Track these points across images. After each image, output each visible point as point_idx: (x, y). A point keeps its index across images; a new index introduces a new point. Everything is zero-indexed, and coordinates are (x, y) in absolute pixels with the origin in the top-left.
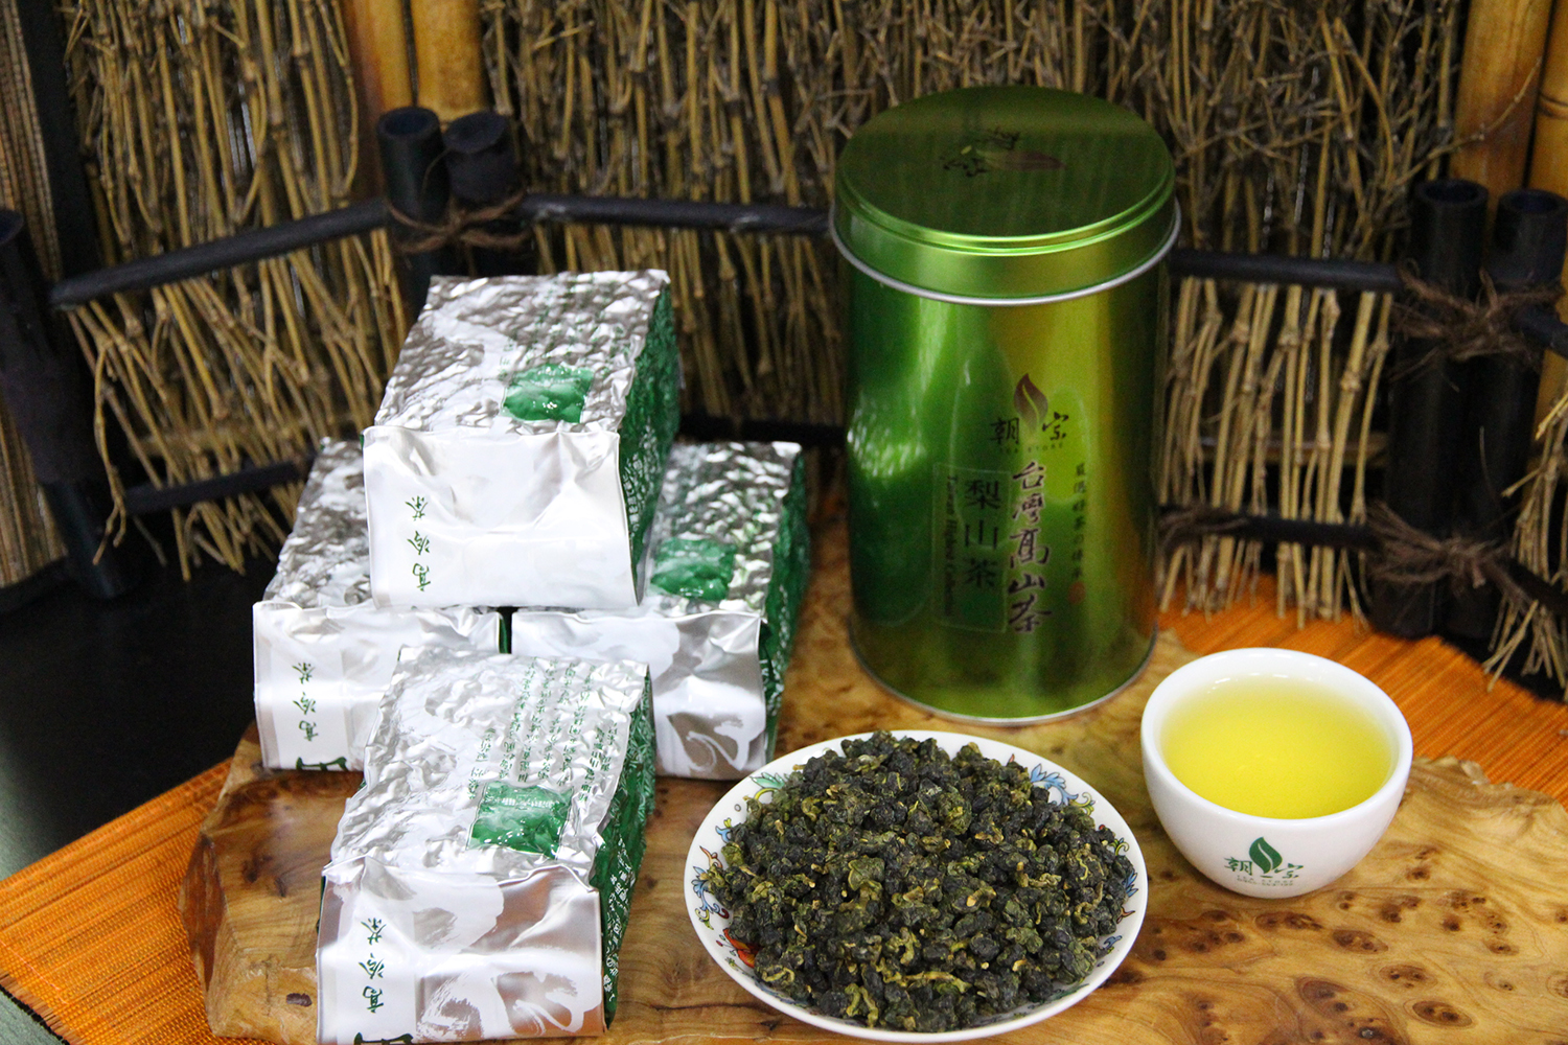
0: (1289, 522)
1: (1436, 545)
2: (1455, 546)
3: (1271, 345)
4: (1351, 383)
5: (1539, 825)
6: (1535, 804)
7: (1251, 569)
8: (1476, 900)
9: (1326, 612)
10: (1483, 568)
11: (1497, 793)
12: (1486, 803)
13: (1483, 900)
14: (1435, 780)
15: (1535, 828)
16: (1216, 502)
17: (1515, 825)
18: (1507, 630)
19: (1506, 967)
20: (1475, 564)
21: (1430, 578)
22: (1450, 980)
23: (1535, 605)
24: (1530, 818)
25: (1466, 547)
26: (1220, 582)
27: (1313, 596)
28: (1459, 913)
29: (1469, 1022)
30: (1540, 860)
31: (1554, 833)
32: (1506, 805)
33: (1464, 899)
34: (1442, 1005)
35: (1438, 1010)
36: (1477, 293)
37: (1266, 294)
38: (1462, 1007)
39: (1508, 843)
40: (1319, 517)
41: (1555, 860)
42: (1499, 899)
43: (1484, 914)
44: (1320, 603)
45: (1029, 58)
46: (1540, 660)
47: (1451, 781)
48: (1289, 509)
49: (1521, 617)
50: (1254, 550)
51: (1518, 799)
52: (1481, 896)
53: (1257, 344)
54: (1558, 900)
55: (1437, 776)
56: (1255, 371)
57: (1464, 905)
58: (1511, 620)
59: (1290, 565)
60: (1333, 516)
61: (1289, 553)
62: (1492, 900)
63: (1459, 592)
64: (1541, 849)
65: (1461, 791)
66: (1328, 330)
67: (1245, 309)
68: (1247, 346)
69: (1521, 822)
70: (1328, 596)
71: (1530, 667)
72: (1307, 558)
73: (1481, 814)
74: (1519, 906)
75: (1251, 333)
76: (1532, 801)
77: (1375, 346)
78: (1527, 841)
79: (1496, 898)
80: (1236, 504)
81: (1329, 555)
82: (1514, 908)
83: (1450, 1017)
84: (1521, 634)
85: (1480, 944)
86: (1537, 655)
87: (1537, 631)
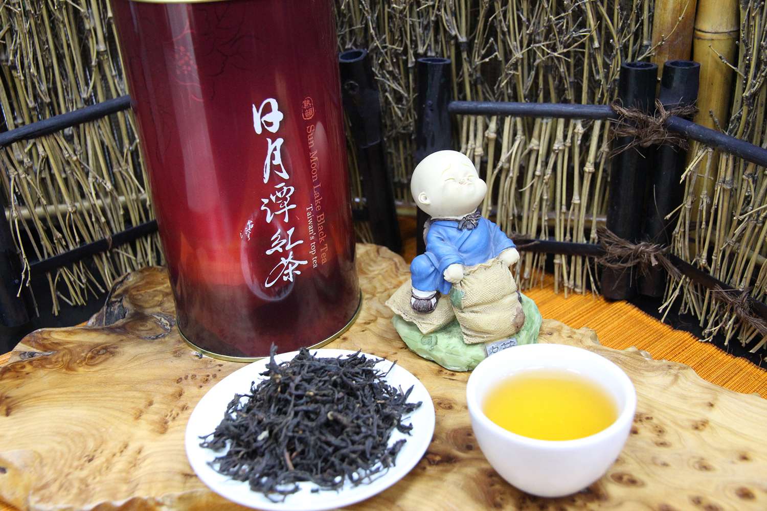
0: (560, 244)
1: (633, 247)
2: (641, 246)
3: (549, 150)
4: (589, 168)
5: (682, 381)
6: (679, 369)
7: (541, 268)
8: (648, 418)
9: (578, 290)
10: (656, 257)
11: (659, 364)
12: (653, 369)
13: (652, 418)
14: (625, 358)
15: (679, 382)
16: (524, 233)
17: (668, 379)
18: (670, 292)
19: (664, 454)
20: (652, 255)
21: (630, 264)
22: (632, 461)
23: (684, 276)
24: (676, 376)
25: (647, 247)
26: (526, 275)
27: (572, 282)
28: (638, 425)
29: (643, 484)
30: (683, 398)
31: (690, 384)
32: (663, 370)
33: (640, 417)
34: (627, 475)
35: (625, 478)
36: (653, 111)
37: (547, 123)
38: (638, 475)
39: (665, 389)
40: (574, 241)
41: (691, 397)
42: (660, 417)
43: (652, 425)
44: (575, 285)
45: (439, 10)
46: (688, 306)
47: (634, 358)
48: (559, 237)
49: (678, 284)
50: (543, 258)
51: (669, 367)
52: (649, 416)
53: (542, 151)
54: (693, 418)
55: (626, 356)
56: (542, 166)
57: (641, 421)
58: (672, 286)
59: (561, 266)
60: (582, 240)
61: (560, 260)
62: (657, 419)
63: (645, 272)
64: (683, 392)
65: (639, 363)
66: (578, 140)
67: (536, 132)
68: (538, 151)
69: (671, 378)
70: (579, 282)
71: (682, 311)
72: (569, 263)
73: (650, 374)
74: (672, 421)
75: (538, 144)
76: (677, 368)
77: (601, 149)
78: (675, 388)
79: (659, 417)
80: (533, 235)
81: (580, 261)
82: (669, 422)
83: (633, 482)
84: (677, 292)
85: (650, 441)
86: (686, 304)
87: (685, 291)
